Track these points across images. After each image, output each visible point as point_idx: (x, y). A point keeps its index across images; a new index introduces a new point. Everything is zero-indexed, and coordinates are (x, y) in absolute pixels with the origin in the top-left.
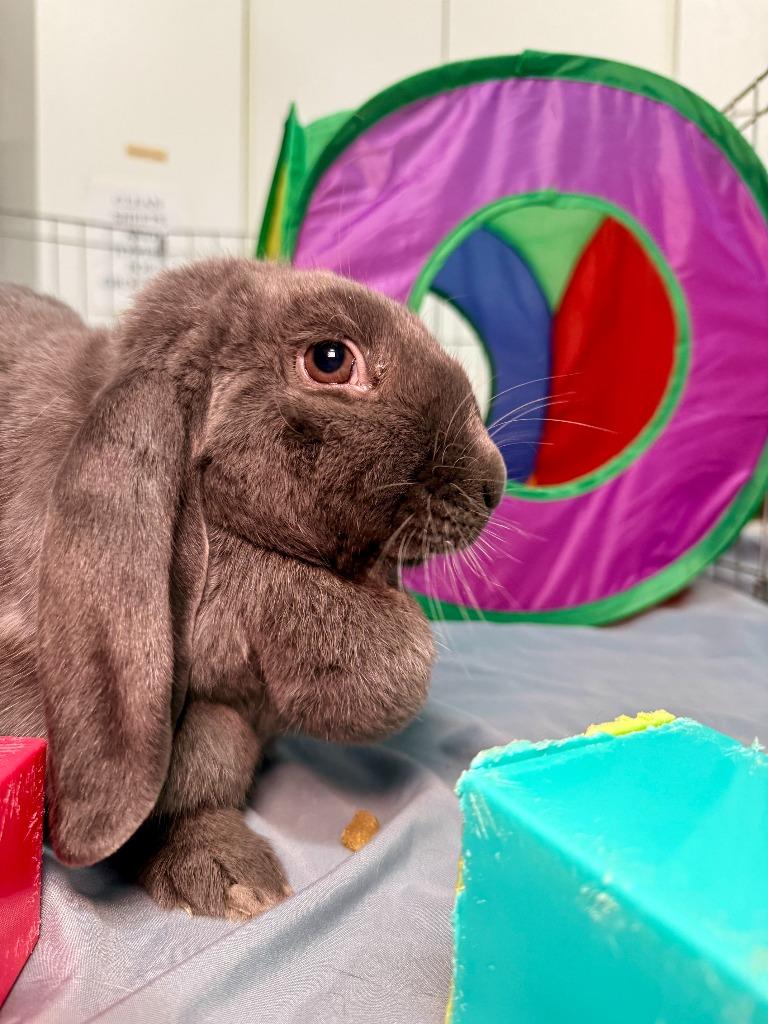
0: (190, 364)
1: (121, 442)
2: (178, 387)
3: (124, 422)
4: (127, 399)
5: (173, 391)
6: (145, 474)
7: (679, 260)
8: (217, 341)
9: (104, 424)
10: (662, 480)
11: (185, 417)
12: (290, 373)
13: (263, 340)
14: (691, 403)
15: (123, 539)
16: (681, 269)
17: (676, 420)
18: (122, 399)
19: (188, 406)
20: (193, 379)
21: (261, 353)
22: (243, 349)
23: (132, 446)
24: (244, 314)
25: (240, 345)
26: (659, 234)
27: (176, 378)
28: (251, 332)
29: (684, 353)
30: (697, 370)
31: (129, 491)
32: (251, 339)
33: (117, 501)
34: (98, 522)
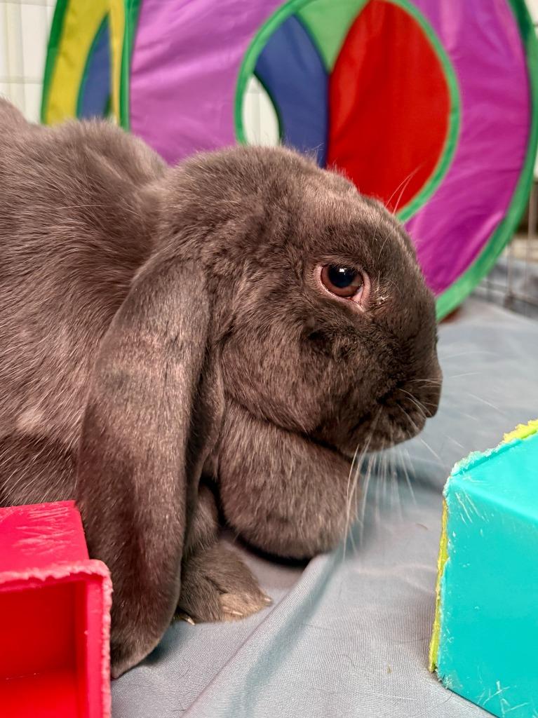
0: (224, 252)
1: (156, 330)
2: (209, 275)
3: (161, 311)
4: (165, 289)
5: (203, 280)
6: (174, 359)
7: (451, 43)
8: (254, 236)
9: (143, 312)
10: (441, 223)
11: (211, 302)
12: (308, 275)
13: (294, 245)
14: (461, 160)
15: (151, 418)
16: (453, 52)
17: (450, 174)
18: (160, 289)
19: (214, 292)
20: (223, 266)
21: (290, 256)
22: (276, 250)
23: (166, 334)
24: (285, 217)
25: (275, 246)
26: (437, 23)
27: (208, 266)
28: (287, 235)
29: (455, 121)
30: (465, 134)
31: (160, 376)
32: (286, 242)
33: (148, 382)
34: (132, 402)
